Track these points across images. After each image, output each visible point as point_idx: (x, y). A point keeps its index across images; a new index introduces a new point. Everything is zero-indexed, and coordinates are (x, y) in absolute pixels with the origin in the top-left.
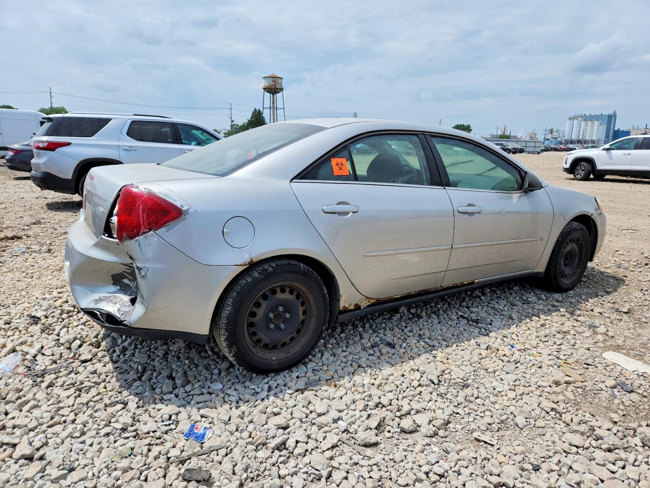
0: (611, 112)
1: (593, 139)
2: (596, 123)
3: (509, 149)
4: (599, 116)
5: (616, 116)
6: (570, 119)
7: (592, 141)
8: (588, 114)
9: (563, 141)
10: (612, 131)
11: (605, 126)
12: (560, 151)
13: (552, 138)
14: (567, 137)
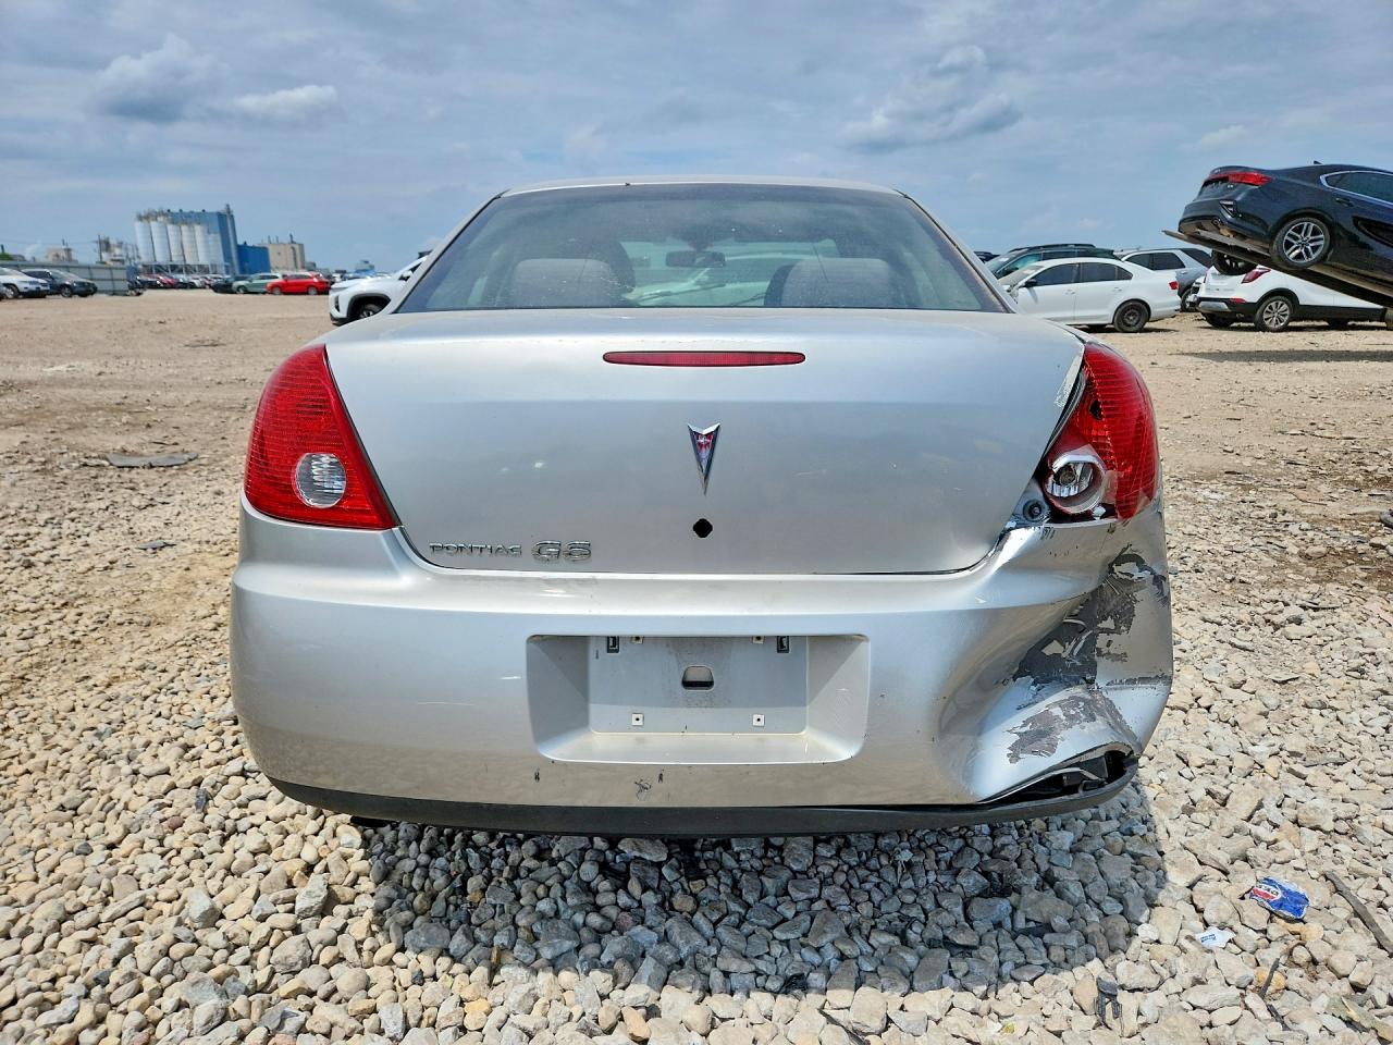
0: (221, 208)
1: (200, 263)
2: (198, 228)
3: (68, 286)
4: (198, 214)
5: (232, 216)
6: (140, 218)
7: (201, 266)
8: (175, 209)
9: (140, 267)
10: (233, 246)
11: (218, 237)
12: (161, 288)
13: (113, 260)
14: (145, 259)
